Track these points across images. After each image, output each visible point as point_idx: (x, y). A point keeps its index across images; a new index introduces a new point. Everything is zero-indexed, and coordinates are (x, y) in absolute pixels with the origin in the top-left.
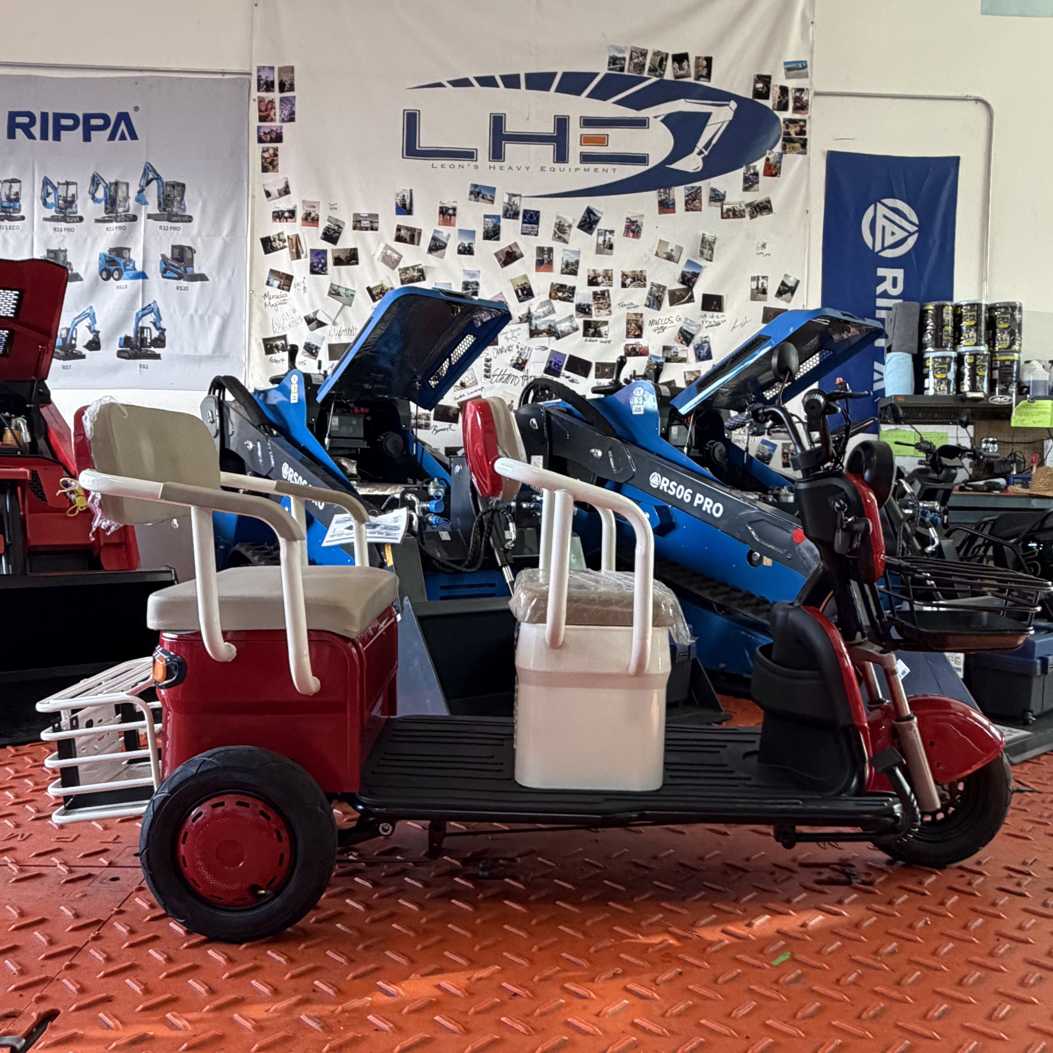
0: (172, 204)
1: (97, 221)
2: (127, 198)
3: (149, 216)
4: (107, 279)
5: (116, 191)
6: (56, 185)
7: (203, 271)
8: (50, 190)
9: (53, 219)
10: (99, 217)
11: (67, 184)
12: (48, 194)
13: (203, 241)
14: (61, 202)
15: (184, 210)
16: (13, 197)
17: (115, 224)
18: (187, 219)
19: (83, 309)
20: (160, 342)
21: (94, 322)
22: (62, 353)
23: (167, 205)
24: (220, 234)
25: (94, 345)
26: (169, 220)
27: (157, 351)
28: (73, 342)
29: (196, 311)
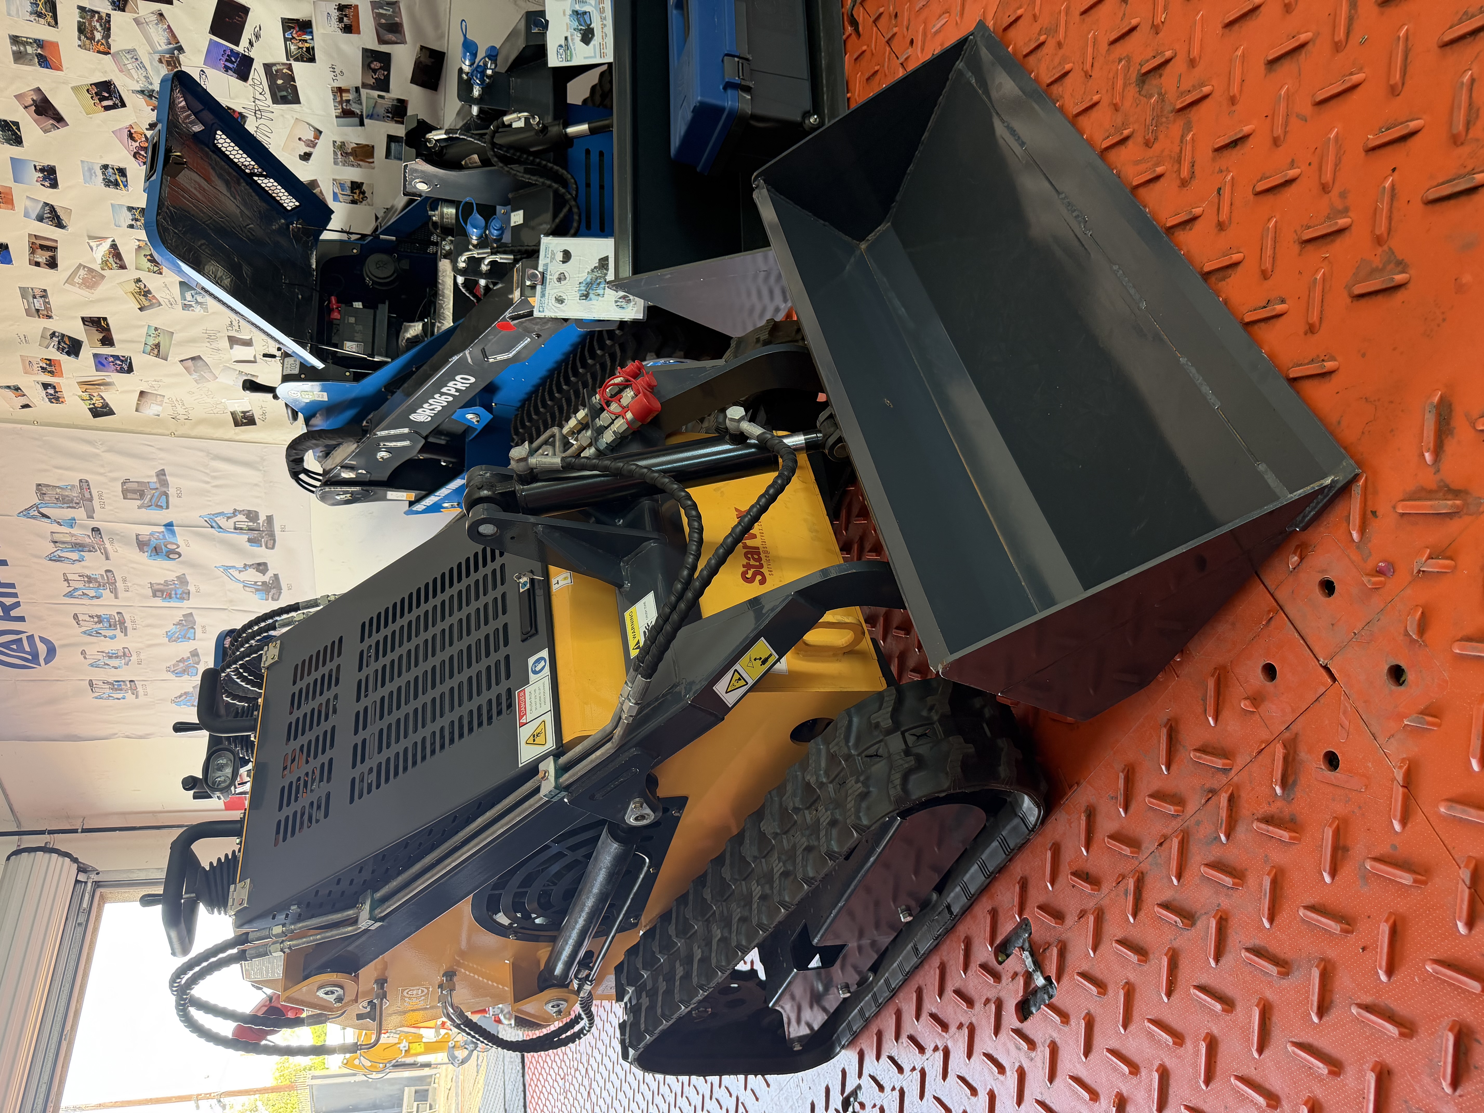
0: (67, 496)
1: (107, 558)
2: (73, 535)
3: (90, 517)
4: (180, 555)
5: (64, 543)
6: (71, 589)
7: (153, 473)
8: (80, 593)
9: (115, 592)
10: (103, 557)
11: (67, 580)
12: (84, 594)
13: (110, 471)
14: (91, 585)
15: (73, 486)
16: (96, 619)
17: (108, 545)
18: (85, 485)
19: (219, 573)
20: (252, 516)
21: (234, 567)
22: (273, 591)
23: (72, 501)
24: (97, 455)
25: (262, 567)
26: (91, 500)
27: (262, 518)
28: (260, 584)
29: (208, 483)
